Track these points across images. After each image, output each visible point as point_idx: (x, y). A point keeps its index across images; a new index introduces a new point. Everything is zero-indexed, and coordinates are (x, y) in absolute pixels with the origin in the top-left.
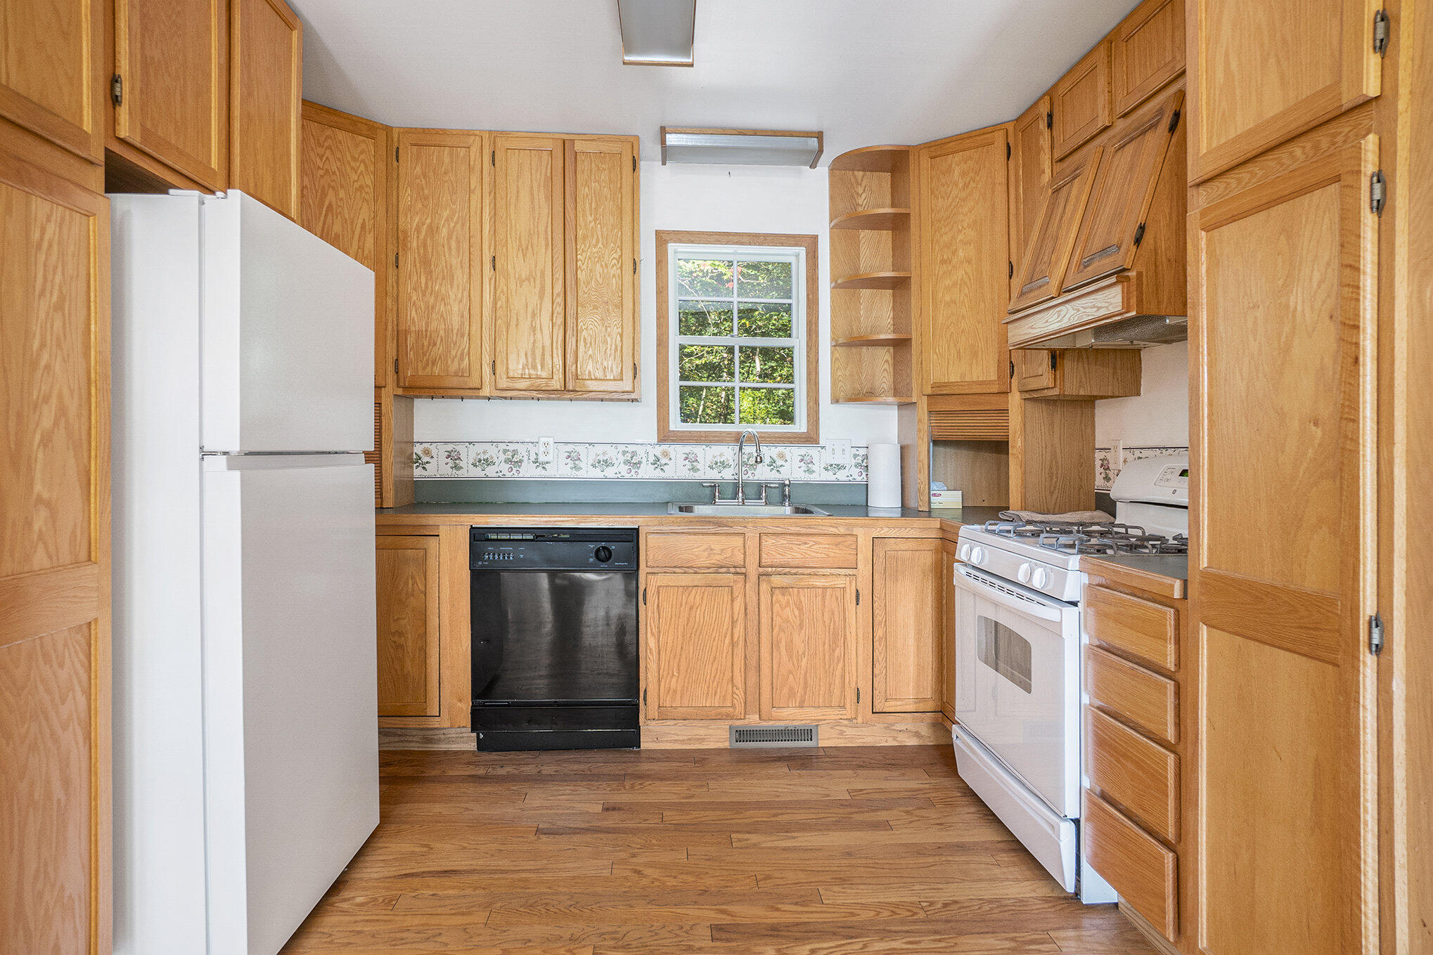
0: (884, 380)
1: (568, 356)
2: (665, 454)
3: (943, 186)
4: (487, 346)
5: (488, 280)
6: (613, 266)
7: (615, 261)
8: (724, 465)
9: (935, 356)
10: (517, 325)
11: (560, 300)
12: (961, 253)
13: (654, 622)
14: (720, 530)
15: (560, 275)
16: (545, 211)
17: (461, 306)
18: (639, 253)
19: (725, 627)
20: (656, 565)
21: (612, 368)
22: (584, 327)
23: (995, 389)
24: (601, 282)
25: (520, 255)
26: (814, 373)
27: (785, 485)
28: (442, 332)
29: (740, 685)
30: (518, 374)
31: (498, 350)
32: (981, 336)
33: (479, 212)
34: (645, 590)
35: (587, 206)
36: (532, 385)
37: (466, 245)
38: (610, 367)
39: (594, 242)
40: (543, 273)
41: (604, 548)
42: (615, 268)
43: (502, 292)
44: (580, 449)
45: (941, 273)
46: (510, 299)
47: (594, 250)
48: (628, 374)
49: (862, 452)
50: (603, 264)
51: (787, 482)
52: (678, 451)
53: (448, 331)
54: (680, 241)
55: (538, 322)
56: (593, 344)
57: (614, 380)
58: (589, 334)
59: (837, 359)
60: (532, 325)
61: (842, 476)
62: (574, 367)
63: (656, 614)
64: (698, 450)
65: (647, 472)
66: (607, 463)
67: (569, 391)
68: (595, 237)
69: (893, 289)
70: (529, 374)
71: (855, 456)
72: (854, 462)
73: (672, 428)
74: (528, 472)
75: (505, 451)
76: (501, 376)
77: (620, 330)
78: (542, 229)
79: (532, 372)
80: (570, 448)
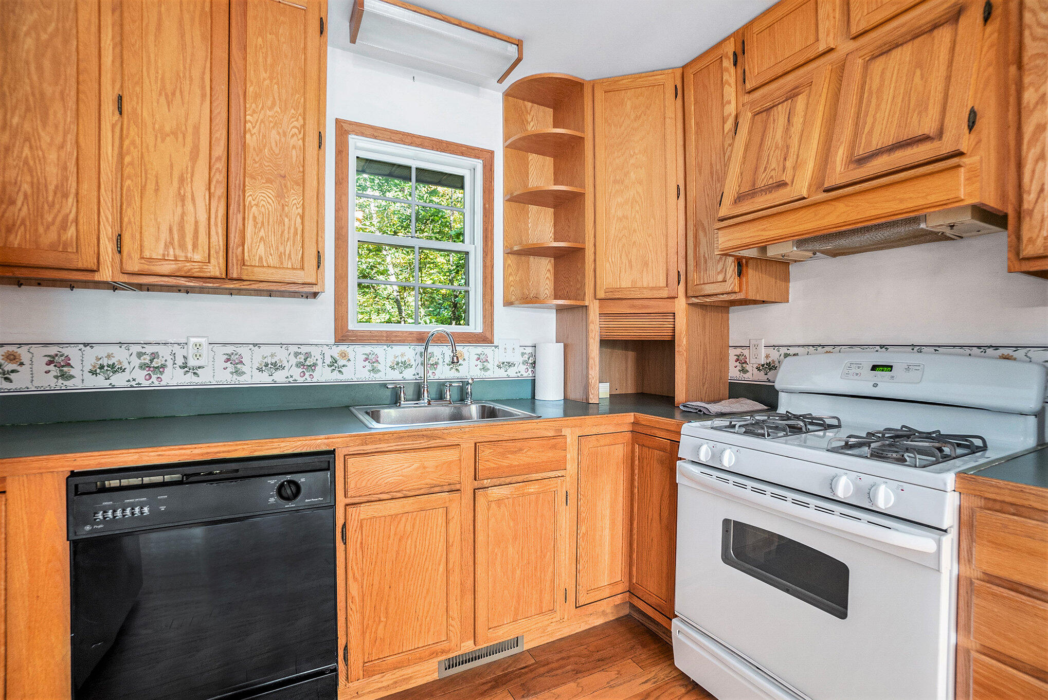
0: (547, 287)
1: (232, 236)
2: (344, 355)
3: (616, 116)
4: (107, 214)
5: (109, 128)
6: (293, 136)
7: (296, 130)
8: (406, 365)
9: (608, 264)
10: (157, 190)
11: (221, 165)
12: (632, 175)
13: (357, 564)
14: (433, 443)
15: (221, 134)
16: (201, 53)
17: (63, 154)
18: (325, 126)
19: (439, 554)
20: (358, 495)
21: (290, 255)
22: (253, 203)
23: (665, 294)
24: (277, 151)
25: (163, 100)
26: (490, 277)
27: (468, 383)
28: (26, 187)
29: (456, 615)
30: (158, 253)
31: (126, 220)
32: (651, 248)
33: (94, 29)
34: (344, 525)
35: (261, 60)
36: (179, 270)
37: (71, 71)
38: (287, 252)
39: (269, 103)
40: (197, 129)
41: (289, 482)
42: (295, 138)
43: (133, 143)
44: (240, 350)
45: (613, 191)
46: (146, 155)
47: (269, 113)
48: (311, 261)
49: (529, 350)
50: (281, 131)
51: (470, 381)
52: (357, 352)
53: (38, 188)
54: (363, 134)
55: (188, 189)
56: (266, 224)
57: (293, 269)
58: (260, 212)
59: (509, 265)
60: (180, 193)
61: (512, 373)
62: (240, 249)
63: (359, 554)
64: (379, 350)
65: (323, 376)
66: (276, 367)
67: (232, 279)
68: (271, 99)
69: (555, 207)
70: (175, 256)
71: (523, 354)
72: (521, 360)
73: (351, 327)
74: (174, 379)
75: (140, 355)
76: (130, 257)
77: (300, 211)
78: (196, 74)
79: (179, 252)
80: (229, 349)
